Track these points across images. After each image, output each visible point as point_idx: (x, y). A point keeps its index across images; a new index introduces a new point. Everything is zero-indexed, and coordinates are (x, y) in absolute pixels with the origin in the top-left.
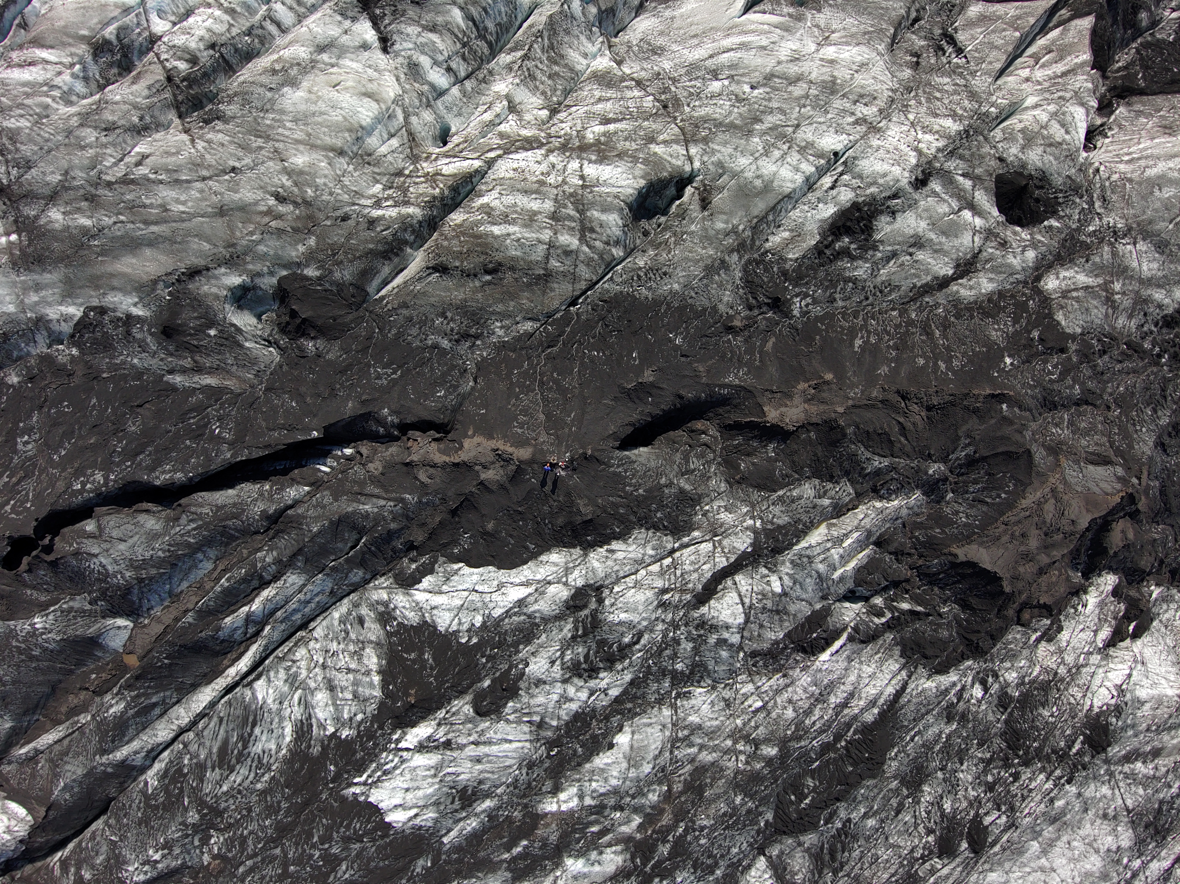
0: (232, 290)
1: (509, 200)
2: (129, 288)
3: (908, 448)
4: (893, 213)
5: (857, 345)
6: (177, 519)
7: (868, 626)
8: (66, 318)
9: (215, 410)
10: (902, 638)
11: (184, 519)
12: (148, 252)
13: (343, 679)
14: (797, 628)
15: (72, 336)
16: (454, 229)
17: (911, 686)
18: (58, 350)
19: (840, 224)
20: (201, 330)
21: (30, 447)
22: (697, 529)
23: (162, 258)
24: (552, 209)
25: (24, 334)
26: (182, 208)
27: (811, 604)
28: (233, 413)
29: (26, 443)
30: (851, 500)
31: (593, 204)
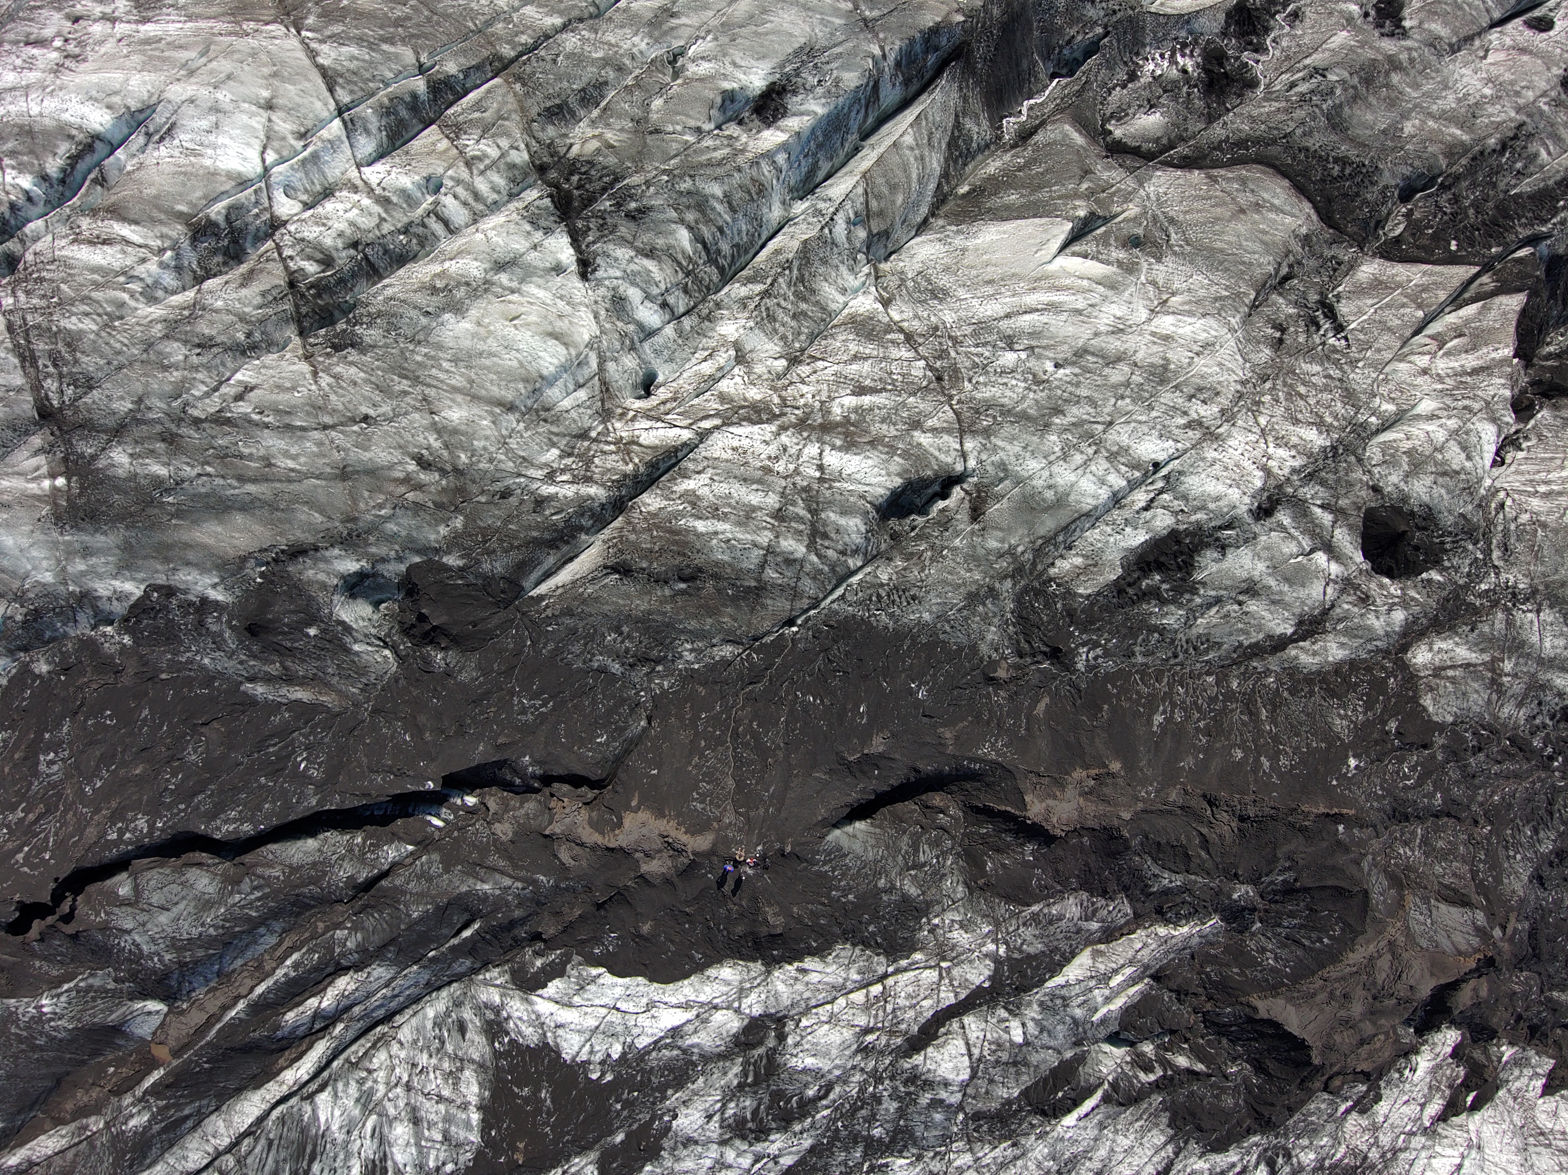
0: (343, 577)
1: (722, 488)
2: (208, 564)
3: (1209, 865)
4: (1223, 548)
5: (1156, 723)
6: (239, 882)
7: (1131, 1083)
8: (121, 597)
9: (303, 735)
10: (1173, 1102)
11: (246, 885)
12: (239, 518)
13: (432, 1111)
14: (1036, 1084)
15: (126, 620)
16: (645, 519)
17: (1178, 1166)
18: (104, 635)
19: (1151, 558)
20: (298, 628)
21: (55, 768)
22: (921, 949)
23: (258, 528)
24: (777, 506)
25: (62, 613)
26: (291, 464)
27: (1059, 1052)
28: (326, 740)
29: (51, 763)
30: (1127, 923)
31: (830, 503)
